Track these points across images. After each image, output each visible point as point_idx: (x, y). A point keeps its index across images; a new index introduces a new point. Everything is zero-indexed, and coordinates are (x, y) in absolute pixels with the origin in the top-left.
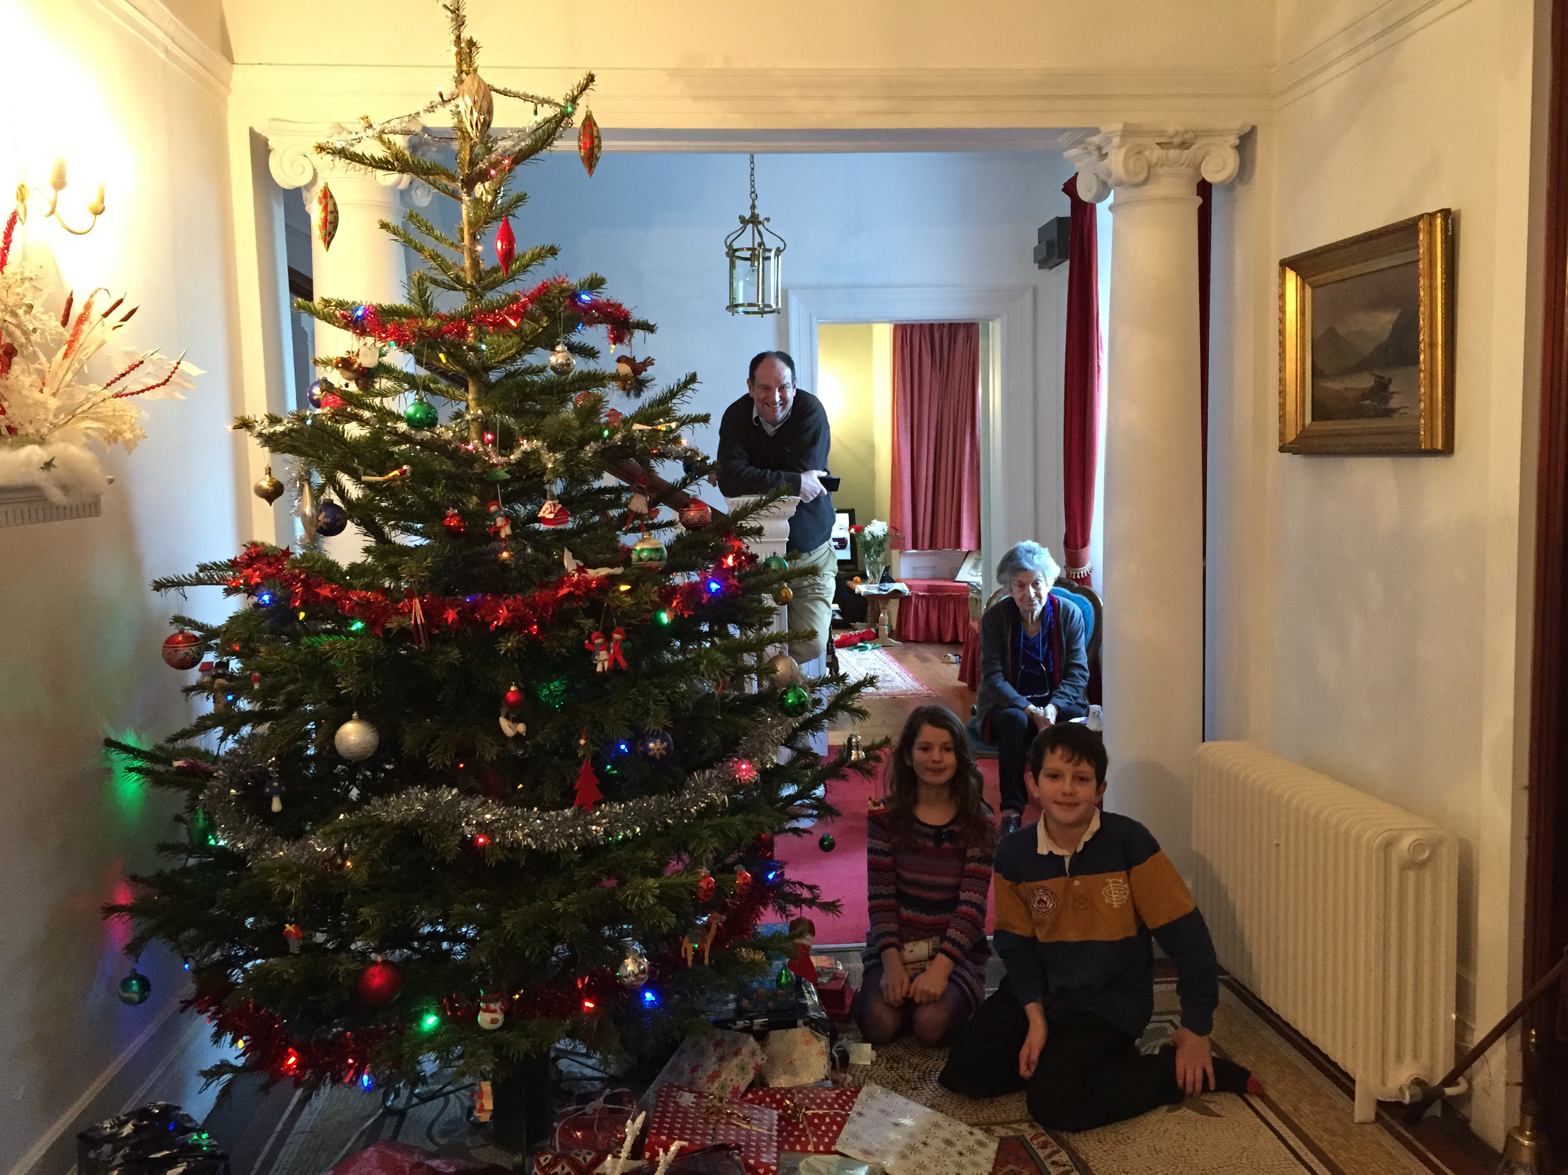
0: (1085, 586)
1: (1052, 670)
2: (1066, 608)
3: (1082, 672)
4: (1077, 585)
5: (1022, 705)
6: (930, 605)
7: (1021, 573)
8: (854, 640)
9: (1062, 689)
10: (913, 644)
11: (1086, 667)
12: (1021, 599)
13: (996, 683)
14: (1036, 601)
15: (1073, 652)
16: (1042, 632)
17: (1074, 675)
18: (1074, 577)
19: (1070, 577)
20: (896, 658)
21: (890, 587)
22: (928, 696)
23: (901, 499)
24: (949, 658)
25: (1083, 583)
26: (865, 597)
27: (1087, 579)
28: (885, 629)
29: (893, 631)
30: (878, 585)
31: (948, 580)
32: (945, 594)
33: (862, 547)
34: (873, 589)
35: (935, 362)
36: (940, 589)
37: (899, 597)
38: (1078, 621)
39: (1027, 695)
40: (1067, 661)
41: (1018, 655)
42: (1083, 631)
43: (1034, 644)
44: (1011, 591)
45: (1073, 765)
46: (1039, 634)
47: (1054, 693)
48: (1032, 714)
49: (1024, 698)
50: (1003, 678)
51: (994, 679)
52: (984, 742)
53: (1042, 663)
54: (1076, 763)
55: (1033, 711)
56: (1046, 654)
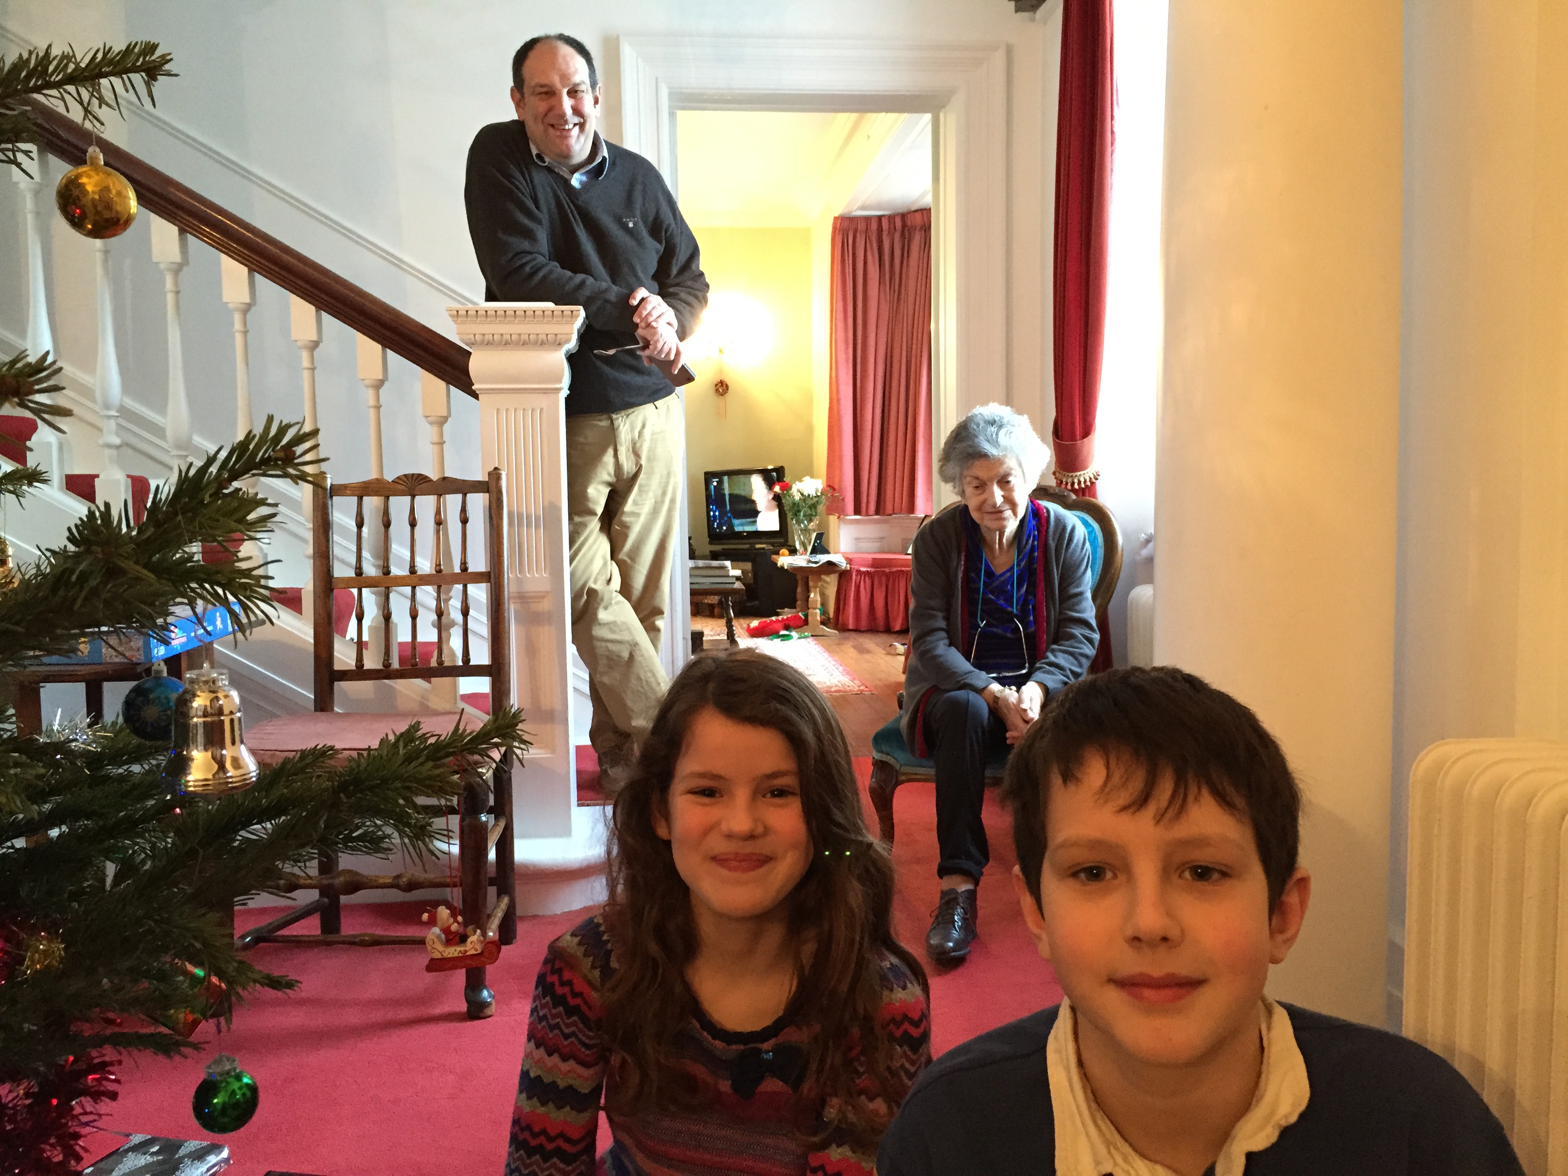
0: (1087, 498)
1: (1032, 629)
2: (1061, 524)
3: (1087, 632)
4: (1074, 497)
5: (980, 684)
6: (876, 583)
7: (977, 463)
8: (776, 626)
9: (1052, 658)
10: (853, 634)
11: (1094, 623)
12: (980, 508)
13: (935, 648)
14: (1008, 513)
15: (1070, 598)
16: (1018, 565)
17: (1072, 637)
18: (1069, 487)
19: (1063, 486)
20: (828, 649)
21: (823, 558)
22: (860, 694)
23: (841, 450)
24: (896, 649)
25: (1084, 495)
26: (793, 573)
27: (1089, 489)
28: (816, 614)
29: (829, 619)
30: (807, 557)
31: (899, 553)
32: (895, 569)
33: (790, 510)
34: (800, 561)
35: (884, 275)
36: (888, 563)
37: (835, 572)
38: (1080, 546)
39: (988, 673)
40: (1060, 613)
41: (974, 603)
42: (1088, 563)
43: (1005, 583)
44: (962, 493)
45: (1159, 819)
46: (1012, 568)
47: (1038, 665)
48: (996, 699)
49: (983, 674)
50: (947, 641)
51: (932, 643)
52: (913, 752)
53: (1016, 616)
54: (1165, 812)
55: (998, 695)
56: (1024, 603)
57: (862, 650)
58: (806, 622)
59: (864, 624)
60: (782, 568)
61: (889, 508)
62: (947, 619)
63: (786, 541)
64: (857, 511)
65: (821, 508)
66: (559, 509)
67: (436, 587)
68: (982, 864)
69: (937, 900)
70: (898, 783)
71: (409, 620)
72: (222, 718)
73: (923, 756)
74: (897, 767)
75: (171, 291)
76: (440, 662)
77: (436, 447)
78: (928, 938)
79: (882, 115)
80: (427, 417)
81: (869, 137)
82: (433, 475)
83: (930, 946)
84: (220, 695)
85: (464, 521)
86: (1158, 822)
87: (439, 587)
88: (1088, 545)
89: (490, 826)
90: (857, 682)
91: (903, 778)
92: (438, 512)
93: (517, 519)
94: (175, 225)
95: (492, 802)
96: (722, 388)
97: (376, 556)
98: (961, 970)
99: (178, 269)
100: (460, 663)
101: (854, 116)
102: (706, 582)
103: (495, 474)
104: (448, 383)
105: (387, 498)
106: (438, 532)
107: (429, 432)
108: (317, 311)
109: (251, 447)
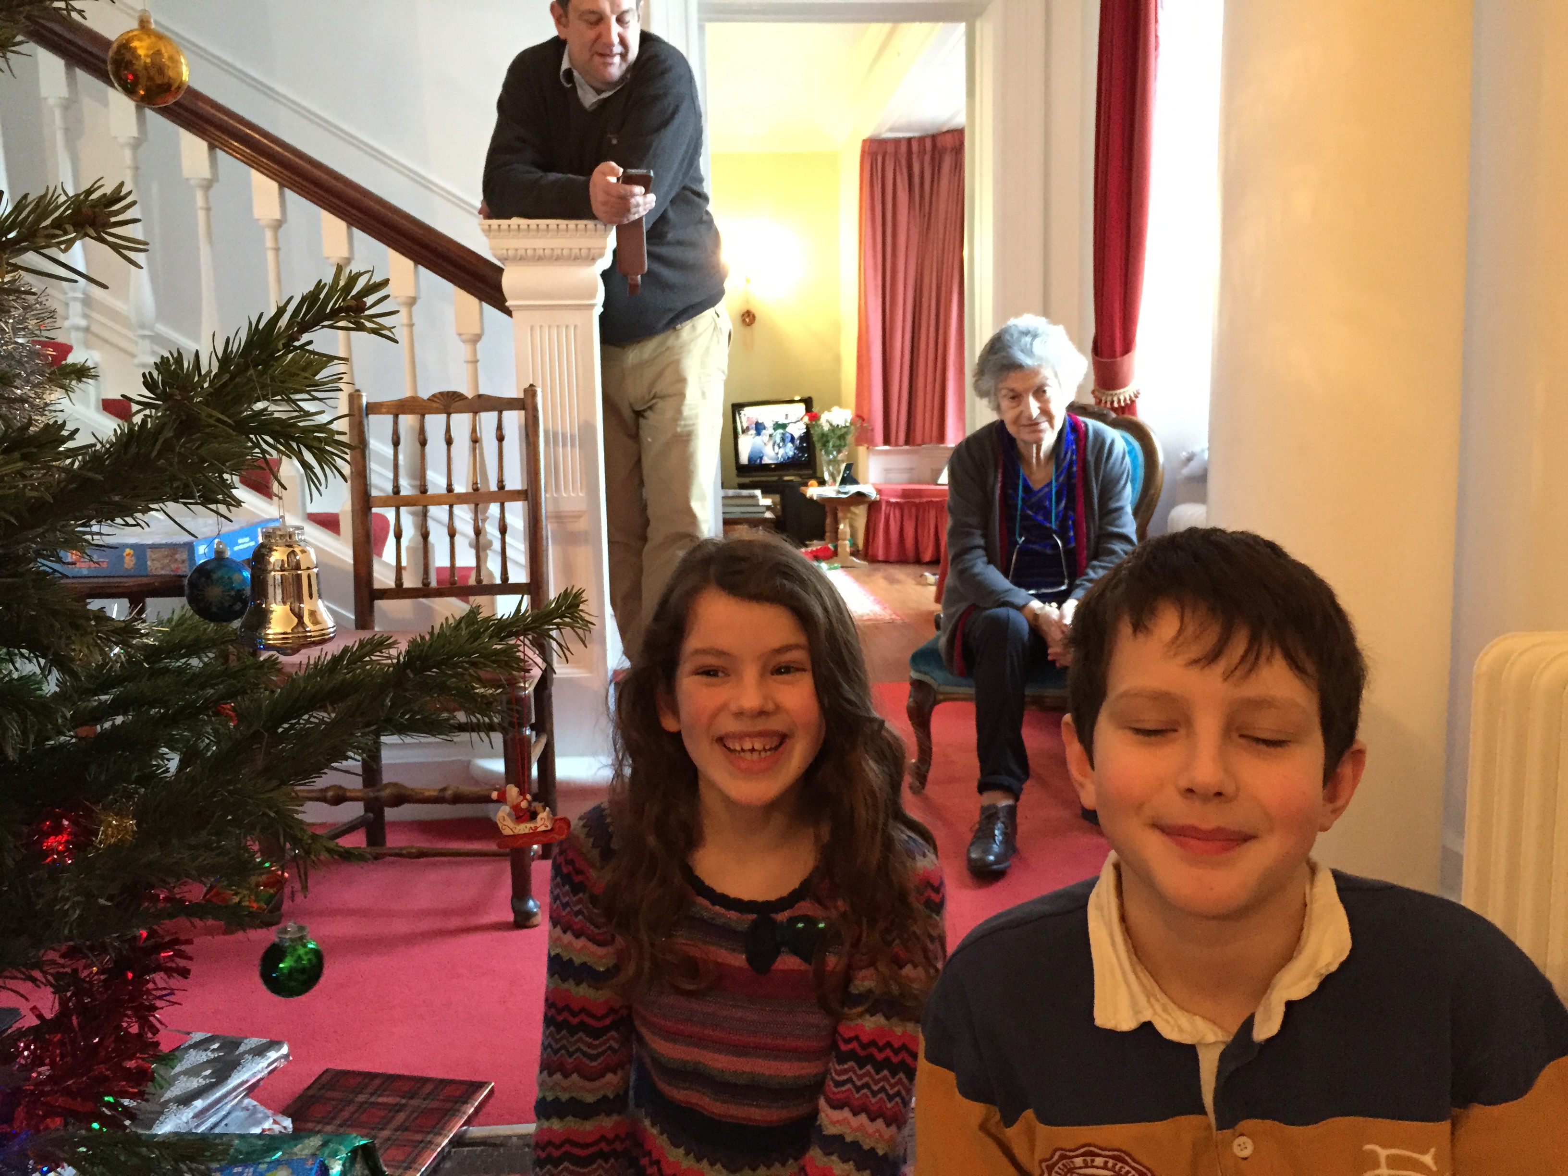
0: (1127, 416)
1: (1073, 545)
2: (1099, 438)
3: (1128, 547)
4: (1114, 414)
5: (1019, 601)
6: (905, 515)
7: (1012, 374)
9: (1091, 574)
10: (883, 565)
12: (1016, 422)
13: (972, 567)
14: (1044, 424)
15: (1110, 513)
17: (1112, 552)
18: (1109, 405)
19: (1103, 404)
20: (857, 579)
21: (852, 489)
22: (892, 623)
23: (870, 380)
24: (926, 579)
25: (1123, 413)
26: (822, 506)
27: (1129, 407)
28: (846, 545)
29: (858, 551)
30: (836, 487)
31: (929, 484)
32: (924, 500)
33: (818, 441)
34: (830, 491)
35: (914, 197)
36: (919, 493)
37: (863, 503)
38: (1120, 461)
39: (1029, 589)
40: (1100, 528)
41: (1012, 519)
42: (1128, 476)
43: (1041, 501)
44: (998, 408)
45: (1227, 676)
46: (1051, 482)
47: (1078, 582)
48: (1036, 616)
49: (1023, 592)
50: (985, 559)
51: (969, 560)
52: (952, 673)
53: (1055, 532)
54: (1236, 668)
55: (1039, 612)
56: (1063, 519)
57: (892, 581)
58: (835, 553)
59: (894, 554)
60: (811, 499)
61: (919, 439)
62: (985, 536)
63: (815, 472)
64: (887, 441)
65: (850, 439)
66: (594, 429)
67: (473, 506)
68: (1021, 781)
69: (977, 817)
70: (936, 702)
71: (447, 539)
72: (299, 572)
73: (961, 674)
74: (935, 685)
75: (201, 208)
76: (479, 581)
77: (470, 366)
78: (969, 851)
79: (917, 25)
80: (460, 335)
81: (899, 54)
82: (468, 392)
83: (970, 860)
84: (297, 550)
85: (501, 439)
86: (1225, 680)
87: (477, 505)
88: (1127, 459)
89: (533, 739)
90: (889, 611)
91: (941, 697)
92: (474, 430)
93: (553, 438)
94: (204, 139)
95: (533, 721)
96: (748, 318)
97: (412, 477)
98: (1001, 884)
99: (208, 185)
100: (498, 581)
101: (886, 27)
102: (737, 512)
103: (531, 391)
104: (481, 299)
105: (423, 416)
106: (474, 449)
107: (463, 351)
108: (348, 227)
109: (322, 296)
